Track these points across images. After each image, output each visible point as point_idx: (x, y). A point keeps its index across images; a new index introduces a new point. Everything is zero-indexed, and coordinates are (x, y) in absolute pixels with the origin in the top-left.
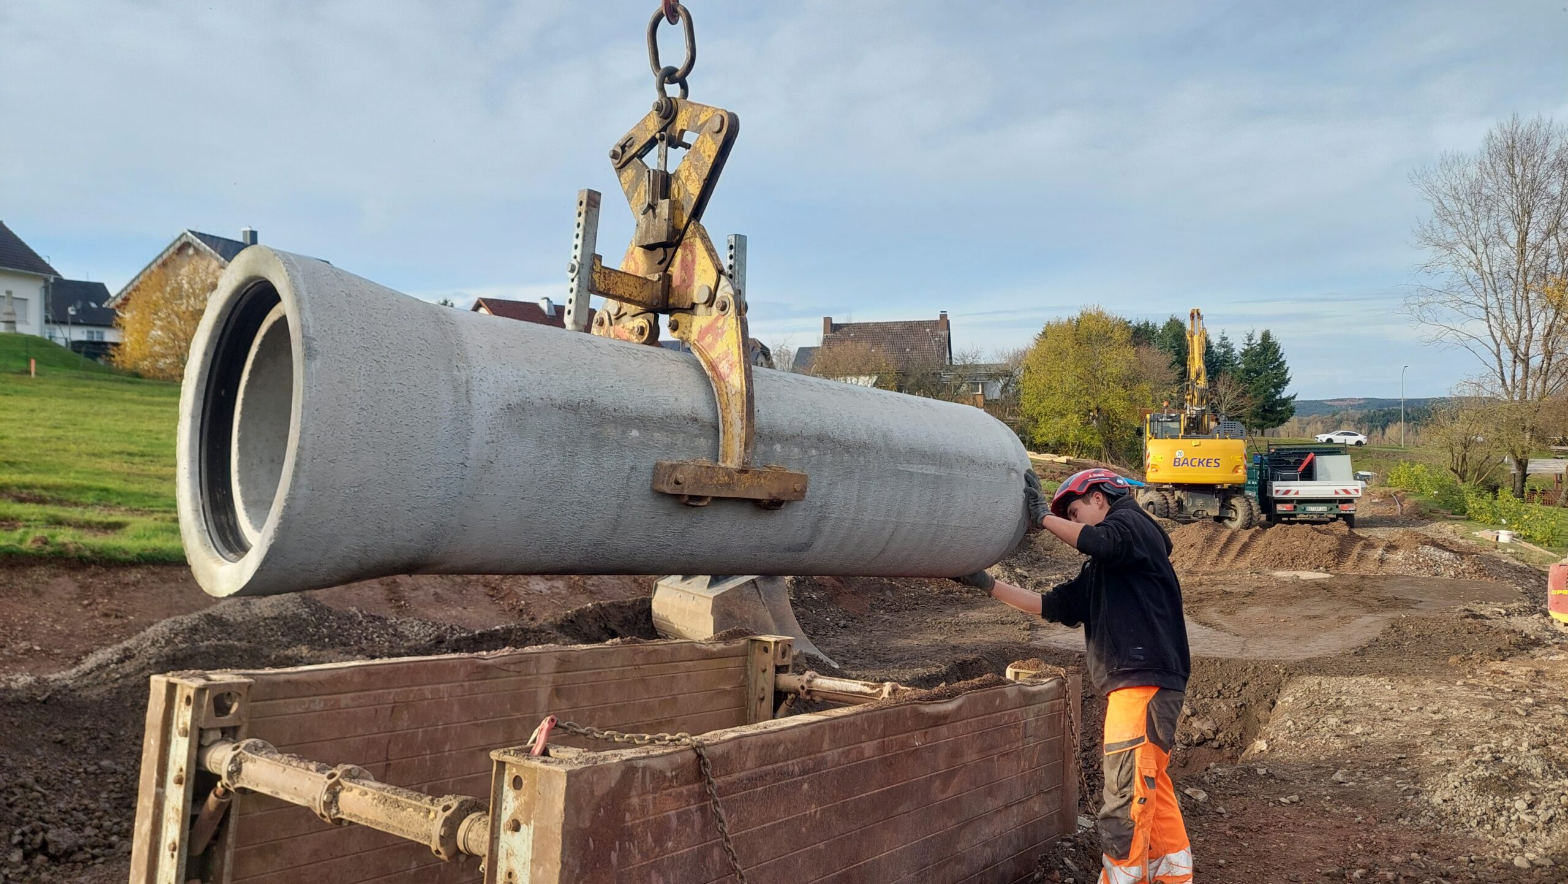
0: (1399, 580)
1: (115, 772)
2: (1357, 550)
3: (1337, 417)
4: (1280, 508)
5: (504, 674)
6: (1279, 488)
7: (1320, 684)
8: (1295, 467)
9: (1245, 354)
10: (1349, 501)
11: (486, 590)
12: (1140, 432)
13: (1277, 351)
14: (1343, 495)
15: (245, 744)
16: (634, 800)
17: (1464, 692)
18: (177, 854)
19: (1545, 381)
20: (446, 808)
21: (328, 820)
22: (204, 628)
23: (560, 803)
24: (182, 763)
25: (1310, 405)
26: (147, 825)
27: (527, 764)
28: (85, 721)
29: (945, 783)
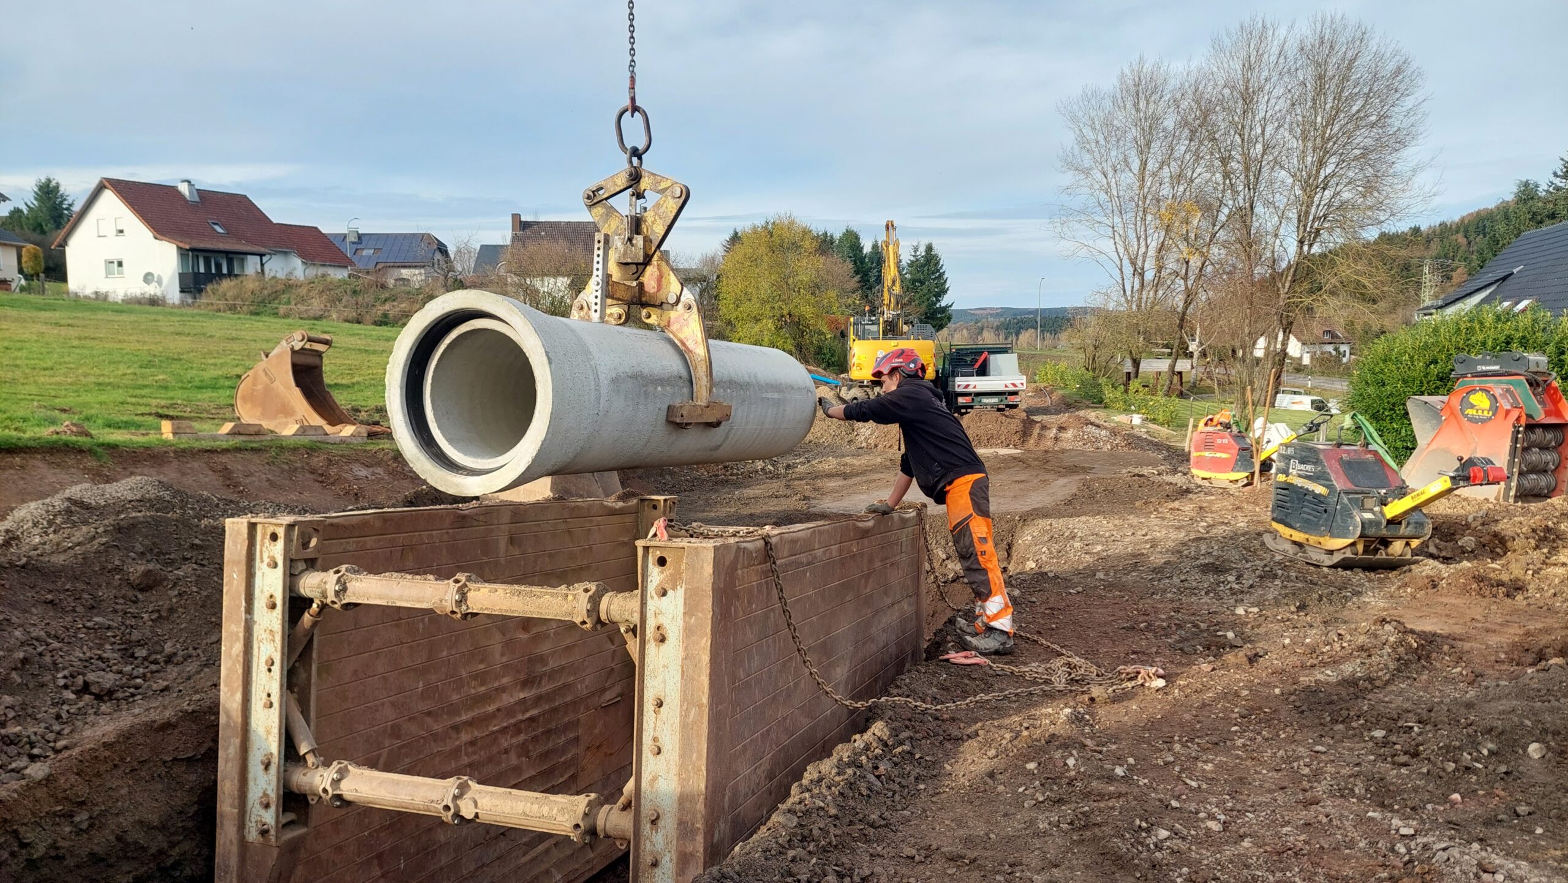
0: (1073, 453)
1: (109, 628)
2: (1036, 431)
3: (979, 324)
4: (961, 400)
5: (476, 523)
6: (961, 383)
7: (1051, 525)
8: (972, 365)
9: (911, 264)
10: (1015, 393)
11: (312, 476)
12: (844, 335)
13: (938, 263)
14: (1011, 388)
15: (343, 568)
16: (739, 572)
17: (1158, 522)
18: (276, 668)
19: (1156, 292)
20: (586, 591)
21: (459, 616)
22: (78, 510)
23: (708, 569)
24: (272, 591)
25: (963, 313)
26: (238, 647)
27: (674, 545)
28: (64, 584)
29: (867, 582)
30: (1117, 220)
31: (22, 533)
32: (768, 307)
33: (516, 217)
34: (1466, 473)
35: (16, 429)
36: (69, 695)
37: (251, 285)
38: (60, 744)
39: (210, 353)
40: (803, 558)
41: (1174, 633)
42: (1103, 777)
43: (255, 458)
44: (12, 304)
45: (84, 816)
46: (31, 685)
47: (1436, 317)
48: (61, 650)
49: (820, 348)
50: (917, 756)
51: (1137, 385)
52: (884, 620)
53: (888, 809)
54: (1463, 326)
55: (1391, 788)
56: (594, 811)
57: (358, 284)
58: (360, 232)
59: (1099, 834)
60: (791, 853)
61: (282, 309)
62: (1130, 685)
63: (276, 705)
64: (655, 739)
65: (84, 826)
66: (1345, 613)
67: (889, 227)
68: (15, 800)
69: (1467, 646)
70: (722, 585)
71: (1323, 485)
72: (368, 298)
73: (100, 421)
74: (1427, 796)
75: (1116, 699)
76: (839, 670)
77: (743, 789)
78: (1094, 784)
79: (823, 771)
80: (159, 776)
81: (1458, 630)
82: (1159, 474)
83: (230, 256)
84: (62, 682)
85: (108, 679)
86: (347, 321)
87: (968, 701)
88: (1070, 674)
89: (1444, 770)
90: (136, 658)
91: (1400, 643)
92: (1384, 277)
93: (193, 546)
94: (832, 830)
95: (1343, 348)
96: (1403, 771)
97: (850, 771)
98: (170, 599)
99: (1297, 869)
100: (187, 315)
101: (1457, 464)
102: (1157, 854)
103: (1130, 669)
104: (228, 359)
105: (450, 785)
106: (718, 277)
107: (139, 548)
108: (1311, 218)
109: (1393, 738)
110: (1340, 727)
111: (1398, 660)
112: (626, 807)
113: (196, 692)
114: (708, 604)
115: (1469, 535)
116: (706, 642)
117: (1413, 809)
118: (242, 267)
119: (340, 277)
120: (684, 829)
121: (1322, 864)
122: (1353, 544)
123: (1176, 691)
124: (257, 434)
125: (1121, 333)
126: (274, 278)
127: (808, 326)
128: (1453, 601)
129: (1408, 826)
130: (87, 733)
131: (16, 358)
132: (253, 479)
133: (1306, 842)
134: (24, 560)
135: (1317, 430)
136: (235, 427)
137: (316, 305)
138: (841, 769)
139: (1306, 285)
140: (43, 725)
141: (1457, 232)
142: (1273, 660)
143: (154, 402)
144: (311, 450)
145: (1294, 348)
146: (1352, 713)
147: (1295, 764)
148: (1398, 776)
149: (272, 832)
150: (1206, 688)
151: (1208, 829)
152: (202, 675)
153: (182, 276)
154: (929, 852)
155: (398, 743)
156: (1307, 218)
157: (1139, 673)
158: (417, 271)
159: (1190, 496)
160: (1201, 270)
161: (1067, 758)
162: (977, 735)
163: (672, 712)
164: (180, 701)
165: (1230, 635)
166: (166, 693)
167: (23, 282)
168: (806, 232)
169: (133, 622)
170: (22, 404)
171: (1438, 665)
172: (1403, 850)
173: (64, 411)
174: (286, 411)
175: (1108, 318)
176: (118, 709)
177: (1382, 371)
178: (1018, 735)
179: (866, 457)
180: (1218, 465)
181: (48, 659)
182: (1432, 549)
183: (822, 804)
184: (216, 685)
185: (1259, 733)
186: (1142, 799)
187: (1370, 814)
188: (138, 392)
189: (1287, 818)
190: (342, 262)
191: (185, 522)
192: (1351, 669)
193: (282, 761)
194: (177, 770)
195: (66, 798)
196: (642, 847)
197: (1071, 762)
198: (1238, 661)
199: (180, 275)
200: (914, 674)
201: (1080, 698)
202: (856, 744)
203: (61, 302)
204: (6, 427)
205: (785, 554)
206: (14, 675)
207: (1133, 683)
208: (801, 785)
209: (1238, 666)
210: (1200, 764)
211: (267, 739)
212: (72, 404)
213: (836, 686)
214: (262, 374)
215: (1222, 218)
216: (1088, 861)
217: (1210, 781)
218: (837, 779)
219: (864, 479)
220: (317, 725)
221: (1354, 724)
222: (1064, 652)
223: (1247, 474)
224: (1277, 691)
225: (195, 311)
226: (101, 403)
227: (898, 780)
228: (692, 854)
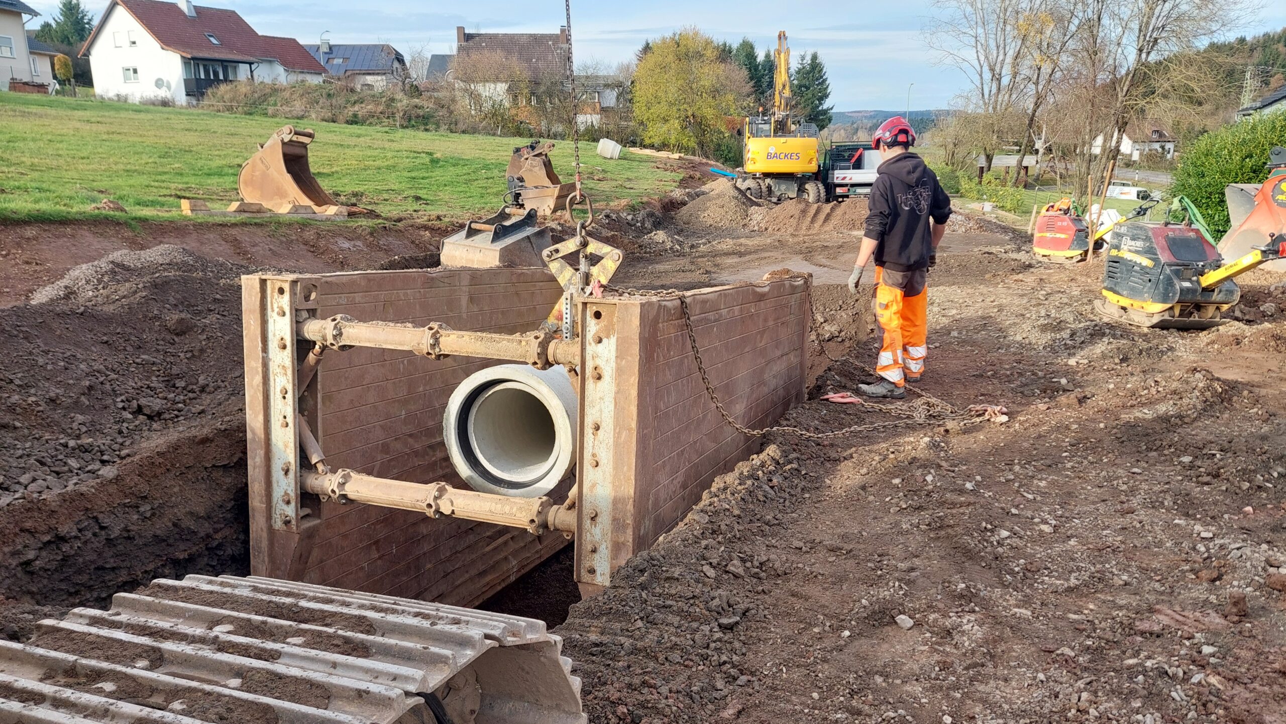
1: (154, 363)
3: (855, 126)
4: (839, 190)
5: (442, 285)
6: (839, 175)
8: (849, 160)
9: (798, 72)
11: (305, 247)
12: (740, 133)
13: (822, 70)
15: (338, 317)
16: (661, 325)
17: (1004, 291)
18: (289, 396)
19: (1010, 95)
20: (537, 338)
21: (433, 356)
22: (120, 270)
23: (636, 322)
24: (282, 335)
25: (841, 115)
26: (258, 379)
27: (607, 302)
28: (116, 328)
29: (762, 337)
30: (980, 31)
31: (78, 289)
32: (675, 109)
33: (460, 29)
34: (1276, 248)
35: (65, 205)
36: (127, 415)
37: (243, 89)
38: (124, 452)
39: (214, 146)
40: (711, 316)
41: (1016, 380)
42: (956, 490)
43: (259, 231)
44: (50, 105)
45: (148, 507)
46: (97, 407)
47: (1256, 116)
48: (117, 380)
49: (719, 145)
50: (803, 472)
51: (989, 177)
52: (775, 369)
53: (780, 511)
54: (1278, 124)
55: (1195, 501)
56: (546, 510)
57: (332, 89)
58: (332, 43)
59: (953, 533)
60: (704, 543)
61: (271, 110)
62: (978, 420)
63: (291, 425)
64: (594, 455)
65: (148, 515)
66: (1160, 365)
67: (782, 37)
68: (94, 494)
69: (1263, 392)
70: (647, 335)
71: (1150, 259)
72: (341, 101)
73: (131, 200)
74: (1224, 508)
75: (966, 431)
76: (738, 406)
77: (663, 495)
78: (948, 495)
79: (728, 482)
80: (202, 478)
81: (1256, 379)
82: (1005, 253)
83: (225, 63)
84: (120, 405)
85: (157, 404)
86: (323, 120)
87: (844, 431)
88: (929, 411)
89: (1240, 488)
90: (177, 388)
91: (1208, 388)
92: (1211, 82)
93: (215, 300)
94: (736, 526)
95: (1170, 146)
96: (1206, 488)
97: (749, 482)
98: (201, 342)
99: (1114, 562)
100: (192, 114)
101: (1269, 240)
102: (1000, 549)
103: (979, 407)
104: (230, 151)
105: (432, 489)
106: (633, 82)
107: (172, 300)
108: (1151, 28)
109: (1199, 463)
110: (1154, 454)
111: (1205, 402)
112: (571, 507)
113: (227, 415)
114: (636, 349)
115: (1271, 301)
116: (634, 380)
117: (1213, 518)
118: (235, 73)
119: (317, 82)
120: (617, 524)
121: (1136, 558)
122: (1171, 308)
123: (1017, 425)
124: (259, 212)
125: (978, 132)
126: (261, 82)
127: (709, 126)
128: (1253, 355)
129: (1209, 531)
130: (144, 445)
131: (58, 149)
132: (258, 248)
133: (1122, 542)
134: (82, 309)
135: (1145, 214)
136: (240, 205)
137: (298, 106)
138: (742, 480)
139: (1141, 89)
140: (108, 438)
141: (1279, 42)
142: (1099, 401)
143: (173, 186)
144: (304, 225)
145: (1126, 146)
146: (1164, 443)
147: (1115, 482)
148: (1201, 493)
149: (294, 522)
150: (1042, 423)
151: (1041, 531)
152: (230, 401)
153: (186, 82)
154: (814, 545)
155: (388, 457)
156: (1147, 28)
157: (986, 411)
158: (379, 78)
159: (1032, 270)
160: (1051, 75)
161: (926, 475)
162: (852, 457)
163: (607, 434)
164: (214, 422)
165: (1064, 381)
166: (203, 415)
167: (57, 86)
168: (708, 43)
169: (172, 359)
170: (67, 186)
171: (1238, 406)
172: (1203, 549)
173: (101, 192)
174: (281, 193)
175: (968, 120)
176: (166, 427)
177: (1203, 165)
178: (885, 458)
179: (758, 239)
180: (1057, 244)
181: (108, 386)
182: (1238, 313)
183: (728, 507)
184: (242, 410)
185: (1086, 458)
186: (987, 507)
187: (1176, 521)
188: (159, 177)
189: (1107, 524)
190: (316, 68)
191: (208, 281)
192: (1164, 409)
193: (298, 468)
194: (215, 474)
195: (132, 494)
196: (584, 538)
197: (929, 478)
198: (1070, 402)
199: (185, 80)
200: (800, 410)
201: (936, 430)
202: (754, 462)
203: (90, 103)
204: (57, 203)
205: (697, 312)
206: (83, 398)
207: (981, 419)
208: (710, 492)
209: (1069, 406)
210: (1035, 482)
211: (285, 451)
212: (107, 187)
213: (736, 418)
214: (259, 162)
215: (1073, 28)
216: (943, 553)
217: (1043, 494)
218: (739, 488)
219: (756, 256)
220: (324, 443)
221: (1166, 452)
222: (924, 394)
223: (1081, 252)
224: (1102, 425)
225: (200, 111)
226: (130, 186)
227: (788, 490)
228: (623, 544)
